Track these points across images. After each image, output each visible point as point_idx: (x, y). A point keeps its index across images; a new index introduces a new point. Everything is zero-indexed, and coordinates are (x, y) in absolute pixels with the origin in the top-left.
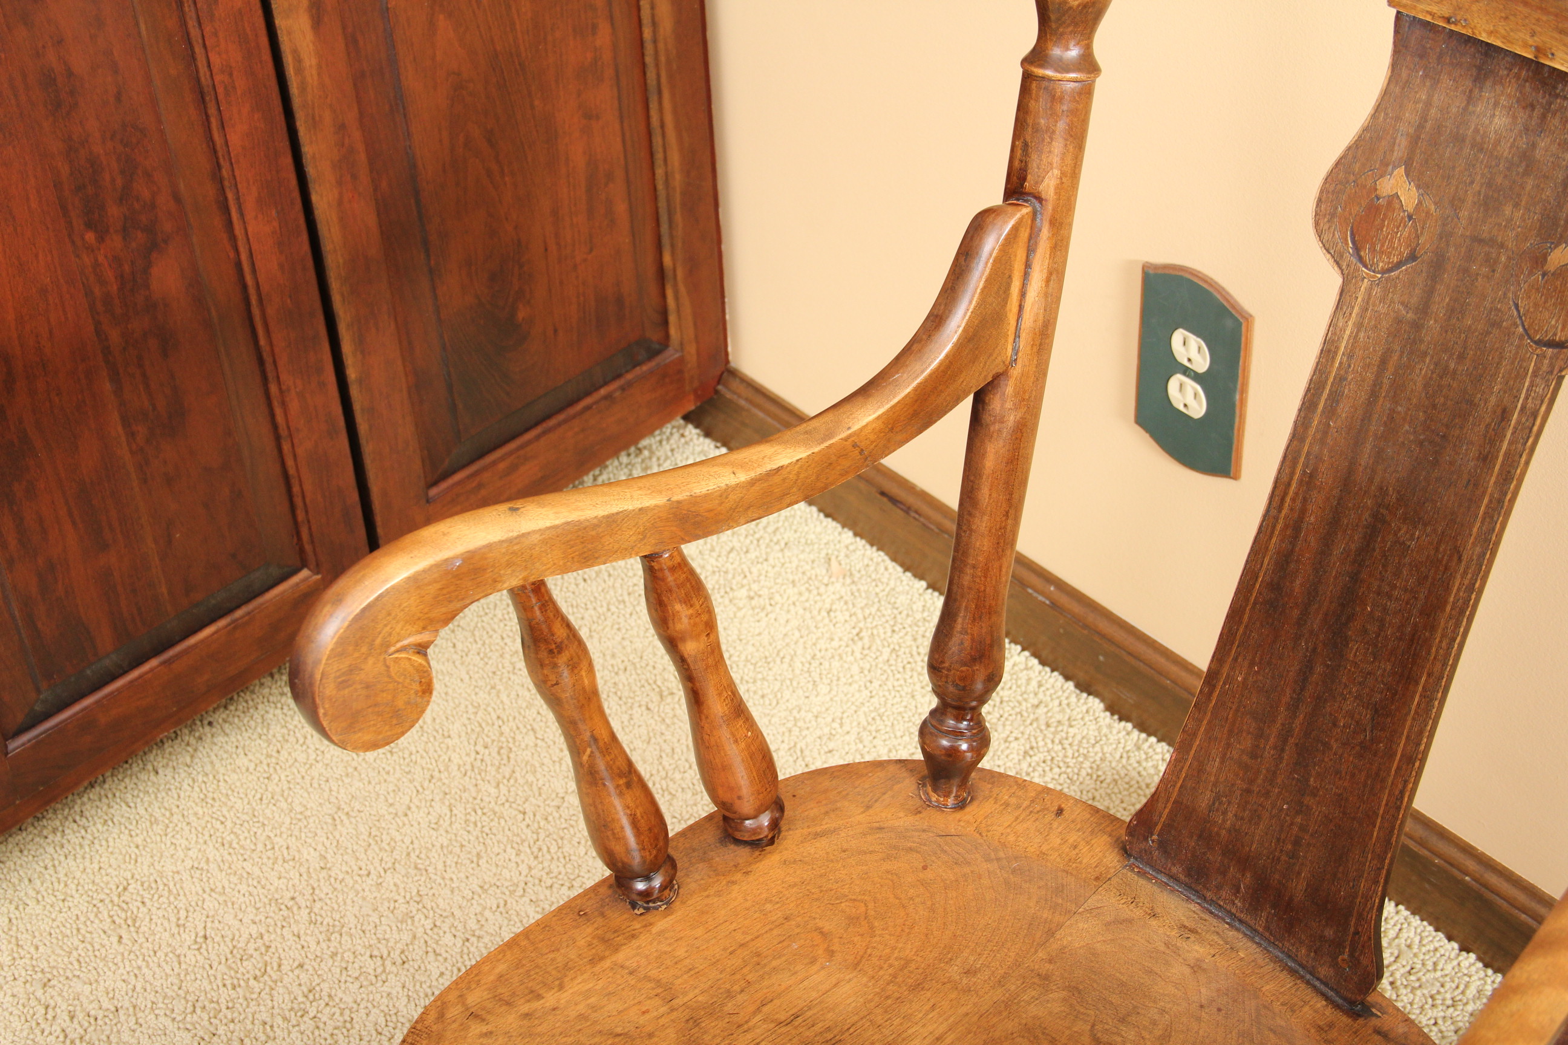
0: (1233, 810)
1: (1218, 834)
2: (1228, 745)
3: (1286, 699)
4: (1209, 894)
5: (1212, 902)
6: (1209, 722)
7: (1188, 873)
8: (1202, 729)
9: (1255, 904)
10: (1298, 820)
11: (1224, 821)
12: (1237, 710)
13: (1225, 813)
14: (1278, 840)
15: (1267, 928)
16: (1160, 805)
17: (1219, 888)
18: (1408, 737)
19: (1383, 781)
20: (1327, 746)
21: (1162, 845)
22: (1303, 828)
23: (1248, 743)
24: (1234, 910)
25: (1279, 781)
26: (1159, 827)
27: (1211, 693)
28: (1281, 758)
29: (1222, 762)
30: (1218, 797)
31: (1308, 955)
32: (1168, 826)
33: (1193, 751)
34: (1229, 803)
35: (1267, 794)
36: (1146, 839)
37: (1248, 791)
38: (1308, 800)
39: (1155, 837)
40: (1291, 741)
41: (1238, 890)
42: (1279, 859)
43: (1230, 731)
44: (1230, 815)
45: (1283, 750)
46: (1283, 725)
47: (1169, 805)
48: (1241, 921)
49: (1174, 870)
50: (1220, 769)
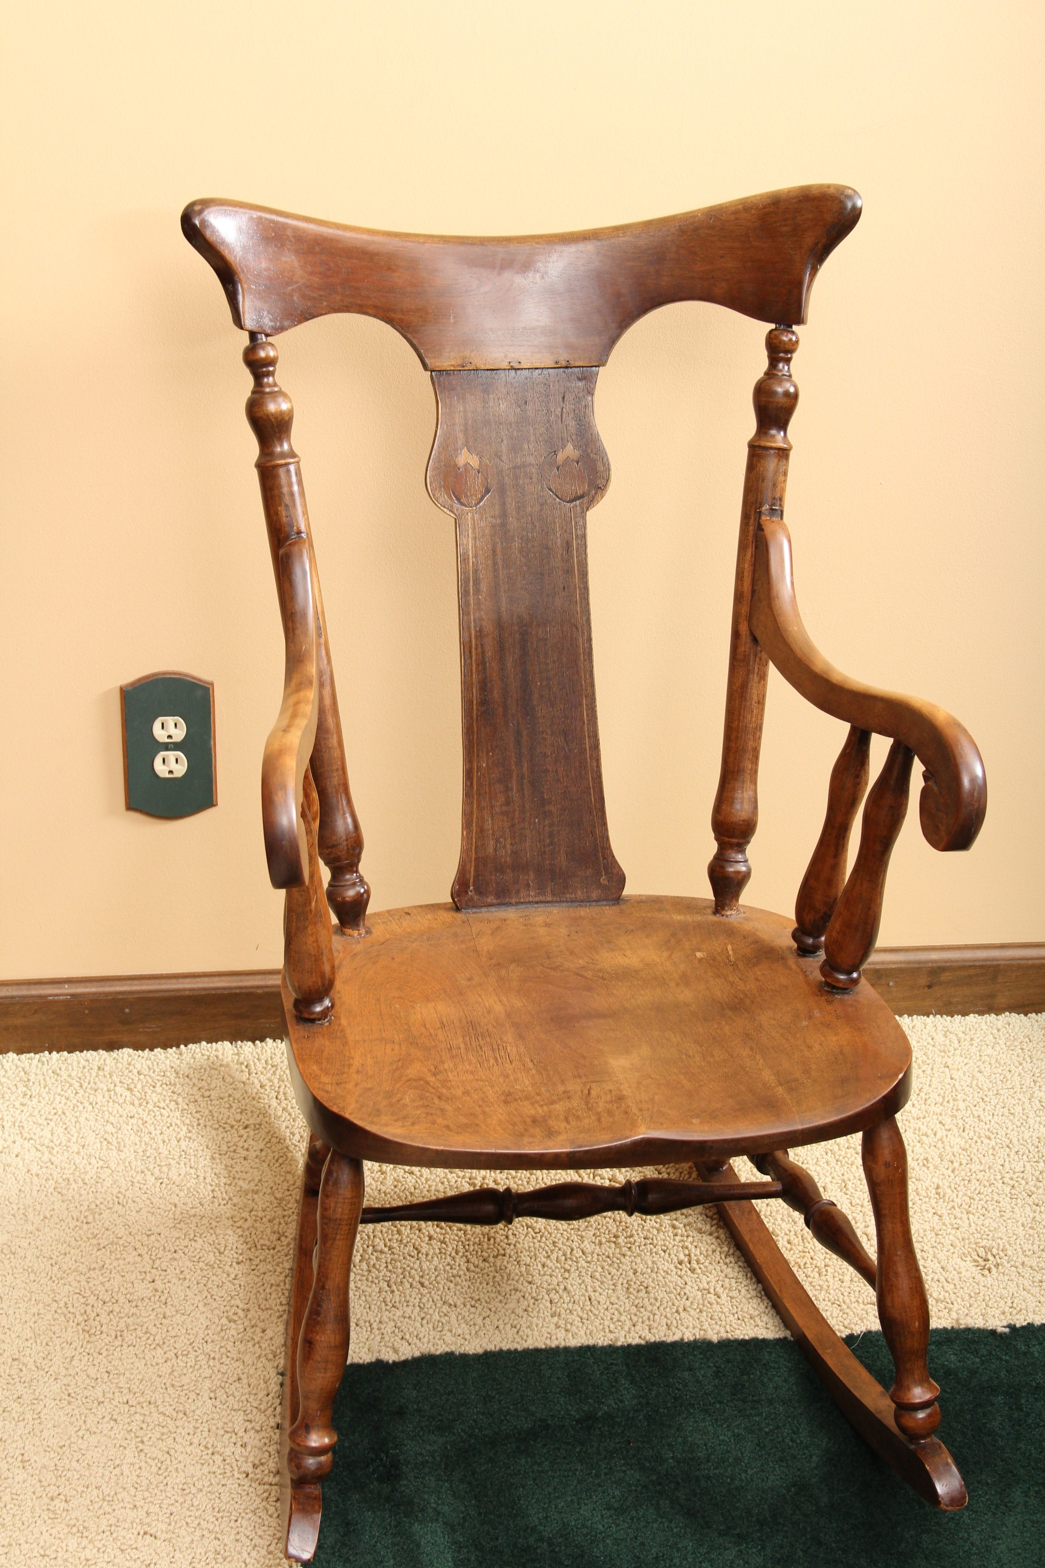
0: (509, 841)
1: (506, 862)
2: (492, 807)
3: (513, 760)
4: (513, 901)
5: (518, 903)
6: (477, 800)
7: (498, 896)
8: (475, 807)
9: (541, 889)
10: (547, 822)
11: (506, 852)
12: (489, 784)
13: (504, 847)
14: (540, 841)
15: (553, 894)
16: (468, 867)
17: (518, 892)
18: (589, 737)
19: (585, 767)
20: (546, 771)
21: (479, 891)
22: (551, 825)
23: (502, 799)
24: (531, 899)
25: (528, 808)
26: (472, 880)
27: (472, 783)
28: (523, 795)
29: (492, 818)
30: (497, 841)
31: (582, 893)
32: (476, 876)
33: (474, 825)
34: (505, 839)
35: (524, 820)
36: (467, 893)
37: (513, 826)
38: (547, 808)
39: (471, 888)
40: (525, 781)
41: (528, 885)
42: (545, 852)
43: (490, 798)
44: (508, 846)
45: (523, 789)
46: (518, 775)
47: (473, 864)
48: (537, 903)
49: (489, 900)
50: (492, 823)
